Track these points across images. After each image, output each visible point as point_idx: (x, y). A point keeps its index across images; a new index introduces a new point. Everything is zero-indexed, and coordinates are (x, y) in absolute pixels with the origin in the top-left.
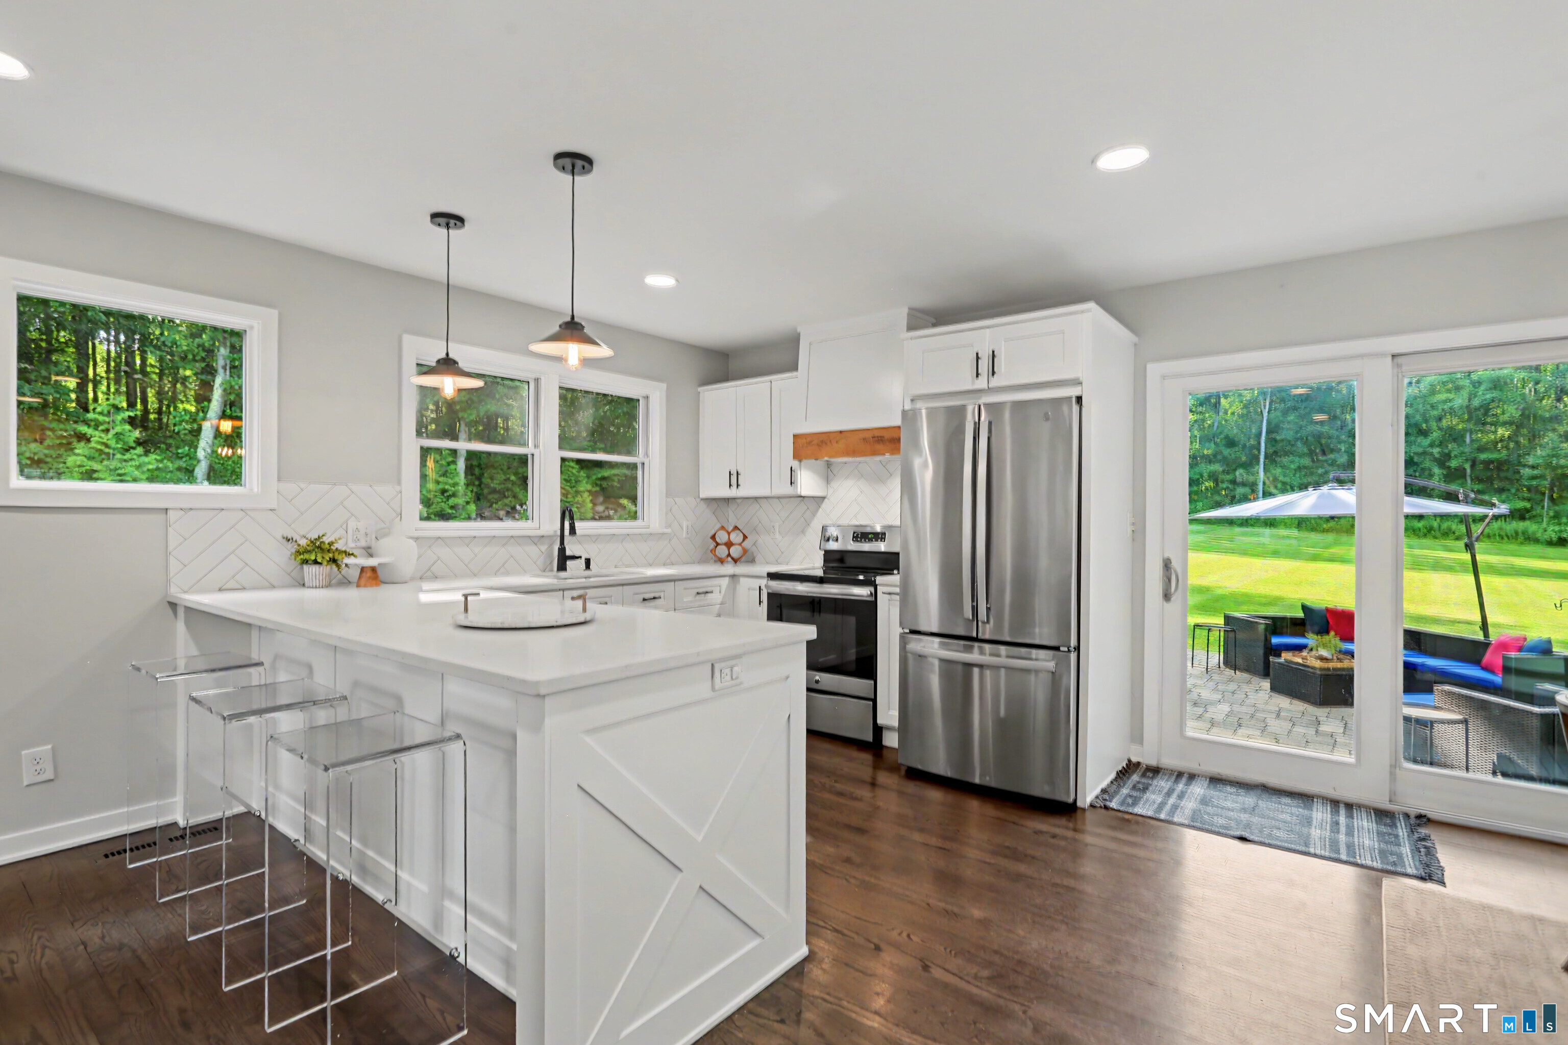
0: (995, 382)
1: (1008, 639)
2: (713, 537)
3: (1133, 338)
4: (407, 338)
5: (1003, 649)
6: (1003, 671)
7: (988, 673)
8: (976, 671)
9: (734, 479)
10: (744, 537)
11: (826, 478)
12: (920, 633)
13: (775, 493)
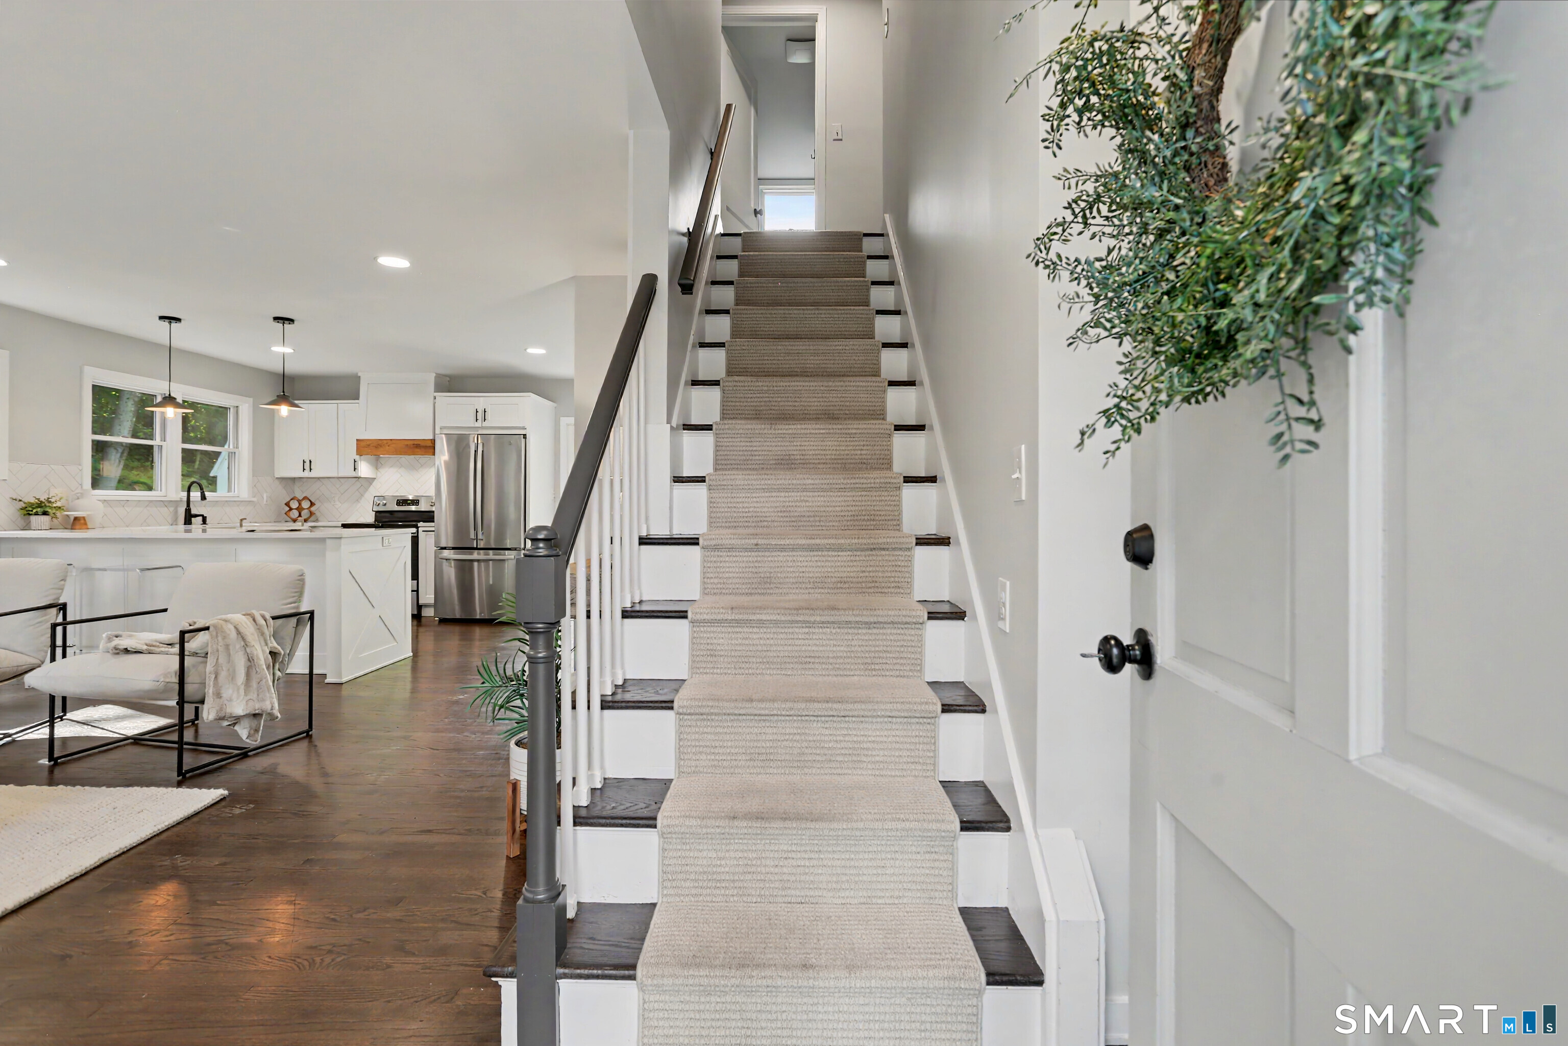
0: (485, 424)
1: (493, 547)
2: (288, 504)
3: (555, 405)
4: (87, 369)
5: (491, 552)
6: (490, 562)
7: (484, 564)
8: (476, 564)
9: (308, 465)
10: (312, 504)
11: (377, 465)
12: (445, 548)
13: (340, 475)
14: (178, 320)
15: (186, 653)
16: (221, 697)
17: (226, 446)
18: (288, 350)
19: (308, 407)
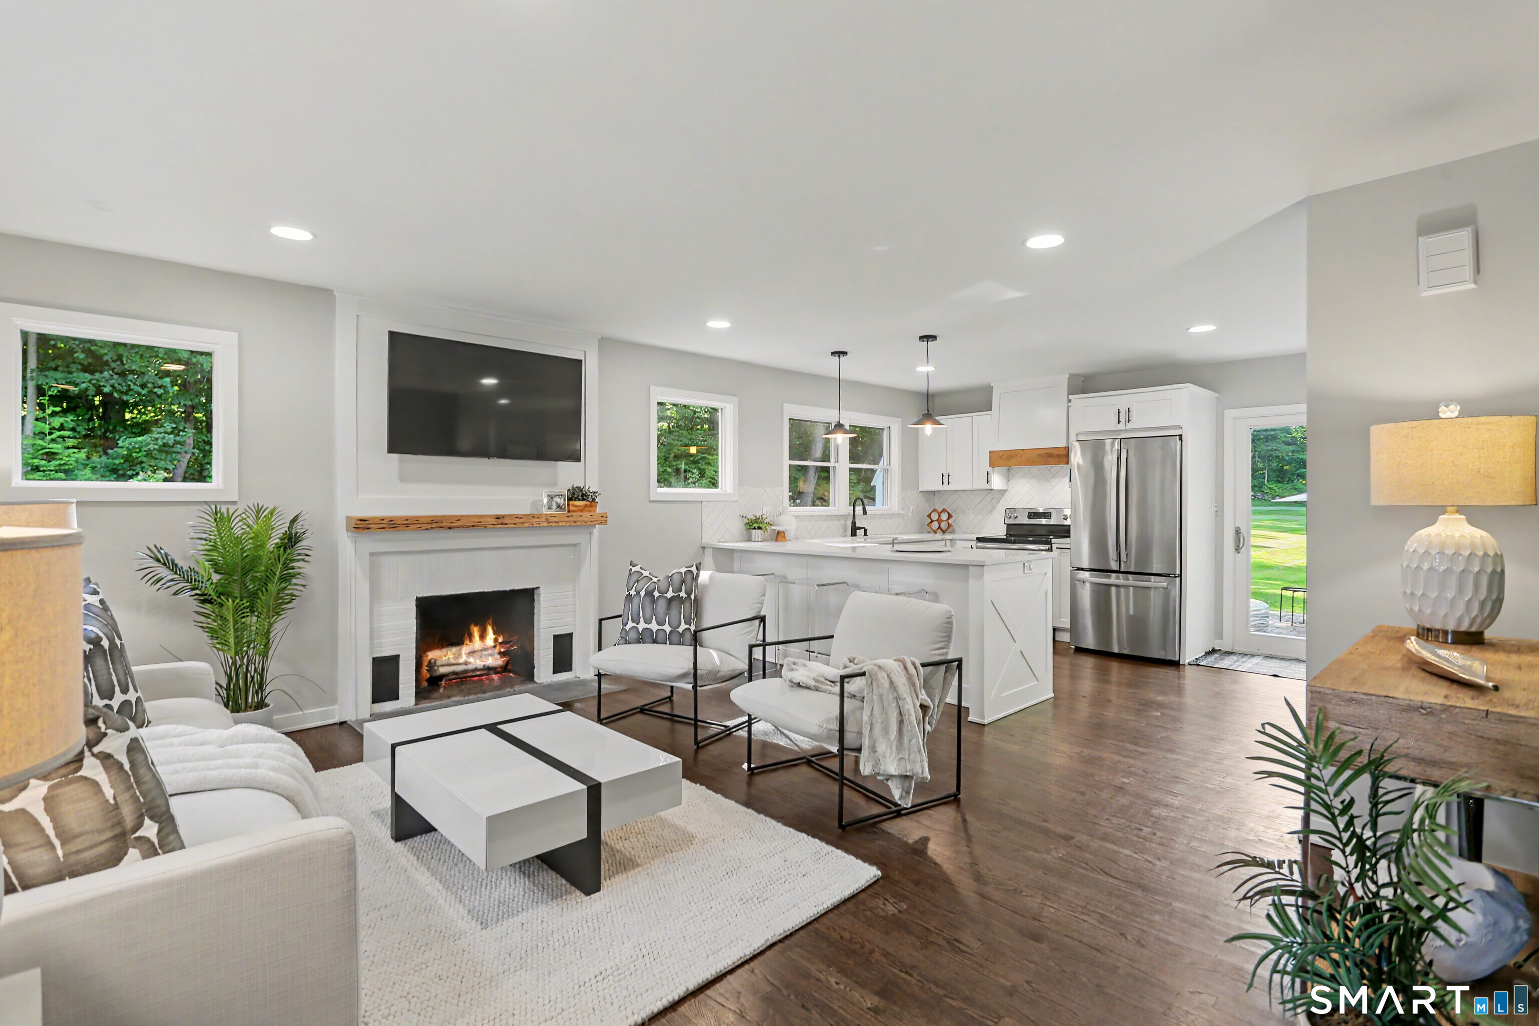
0: (1129, 426)
2: (929, 516)
3: (1217, 395)
4: (785, 405)
5: (1130, 576)
6: (1131, 588)
7: (1122, 590)
8: (1113, 589)
9: (946, 478)
10: (950, 516)
11: (1008, 478)
12: (1082, 569)
13: (975, 487)
14: (845, 353)
15: (846, 695)
16: (875, 752)
17: (881, 463)
18: (931, 369)
19: (948, 421)
